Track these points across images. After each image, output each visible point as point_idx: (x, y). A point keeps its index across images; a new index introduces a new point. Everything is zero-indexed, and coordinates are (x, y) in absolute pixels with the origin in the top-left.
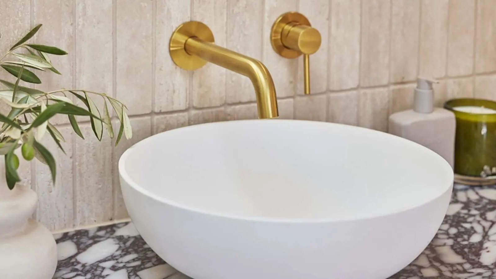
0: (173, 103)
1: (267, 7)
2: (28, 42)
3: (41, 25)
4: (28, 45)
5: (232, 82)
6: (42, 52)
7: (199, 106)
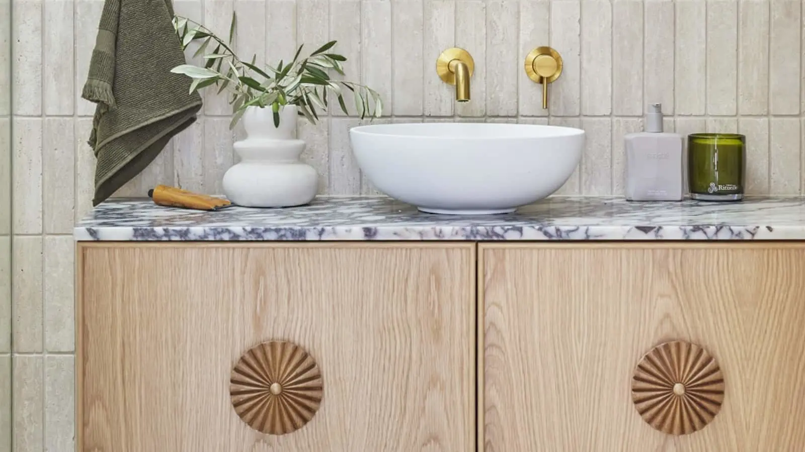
0: (440, 110)
1: (521, 42)
2: (326, 52)
3: (336, 41)
4: (327, 55)
5: (491, 98)
6: (336, 61)
7: (462, 115)
